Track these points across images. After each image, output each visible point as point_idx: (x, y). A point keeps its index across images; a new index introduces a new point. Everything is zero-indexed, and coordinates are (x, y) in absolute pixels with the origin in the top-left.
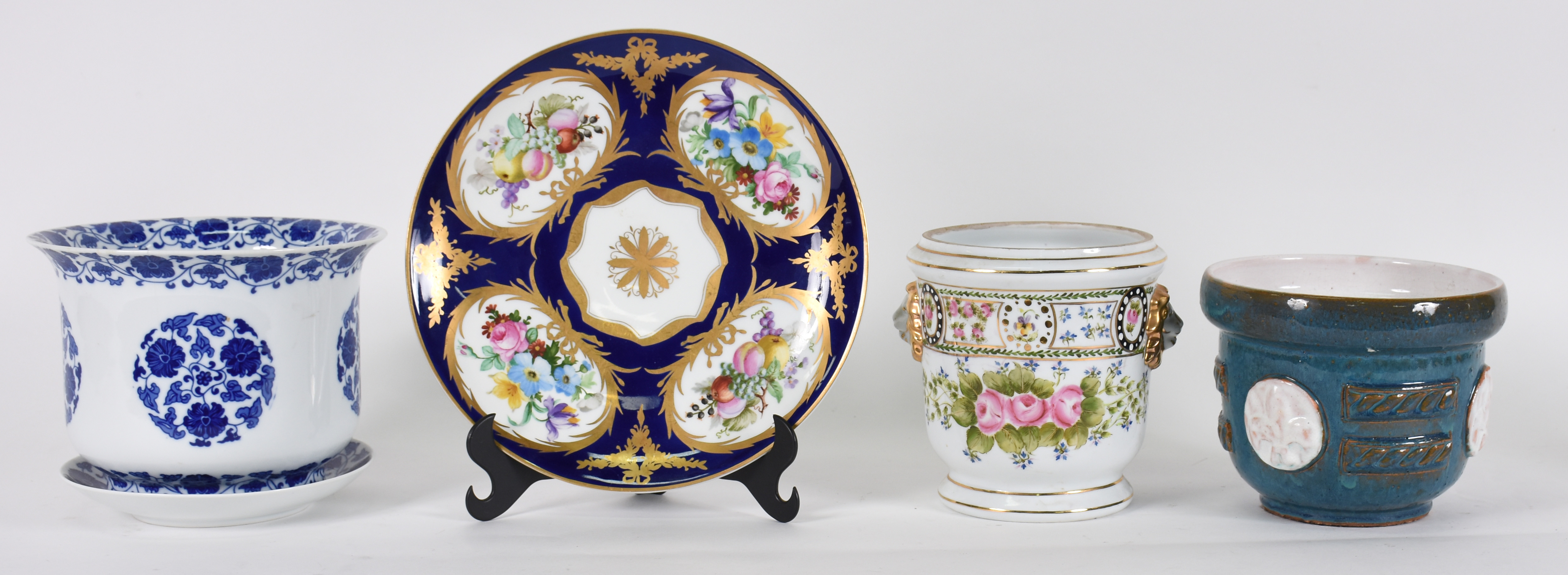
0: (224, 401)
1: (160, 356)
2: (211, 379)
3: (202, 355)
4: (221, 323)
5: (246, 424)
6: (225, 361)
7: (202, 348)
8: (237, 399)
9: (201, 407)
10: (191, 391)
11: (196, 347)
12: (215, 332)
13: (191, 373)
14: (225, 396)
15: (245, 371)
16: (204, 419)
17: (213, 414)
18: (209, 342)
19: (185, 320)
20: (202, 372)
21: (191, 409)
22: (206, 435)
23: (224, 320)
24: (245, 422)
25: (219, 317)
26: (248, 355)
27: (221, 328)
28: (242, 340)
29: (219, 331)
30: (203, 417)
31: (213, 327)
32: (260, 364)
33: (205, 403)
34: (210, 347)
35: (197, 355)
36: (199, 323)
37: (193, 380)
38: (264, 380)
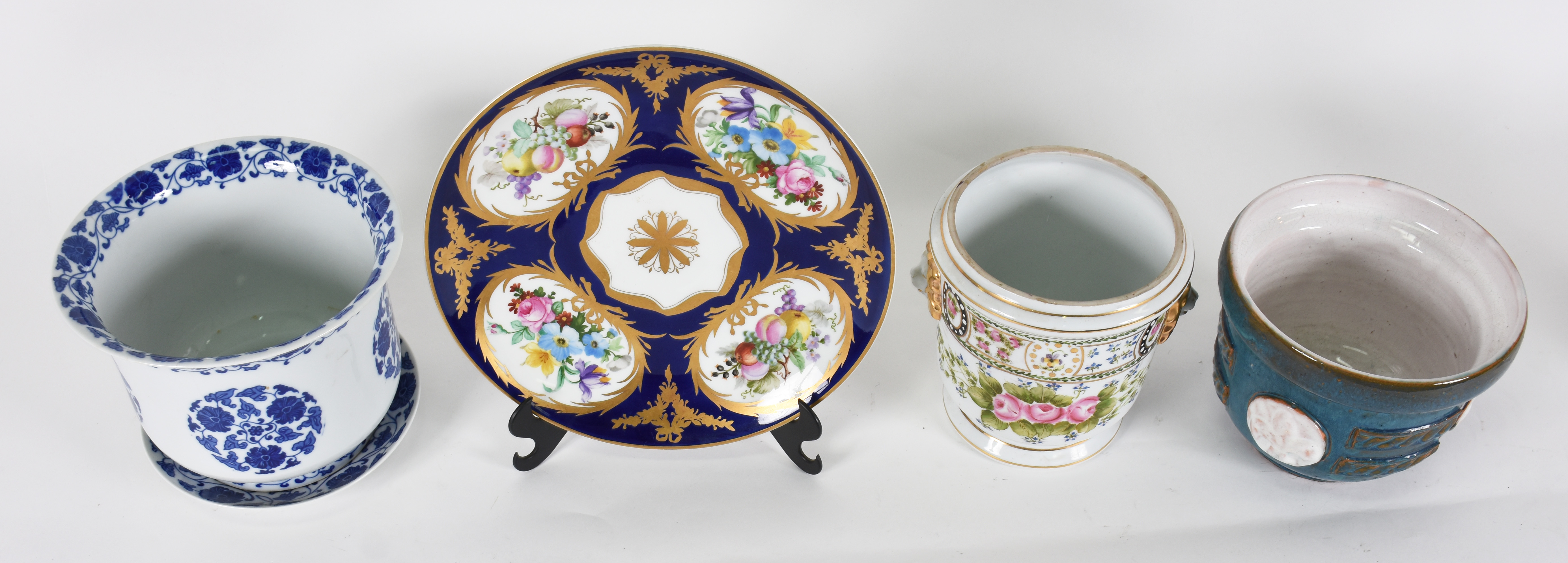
0: (278, 442)
1: (210, 418)
2: (263, 431)
3: (250, 416)
4: (262, 392)
5: (303, 452)
6: (273, 416)
7: (248, 411)
8: (290, 438)
9: (259, 450)
10: (247, 440)
11: (242, 411)
12: (256, 399)
13: (243, 428)
14: (279, 439)
15: (293, 418)
16: (263, 457)
17: (271, 453)
18: (254, 406)
19: (227, 394)
20: (253, 427)
21: (250, 452)
22: (268, 467)
23: (264, 389)
24: (301, 451)
25: (258, 388)
26: (292, 407)
27: (263, 395)
28: (285, 399)
29: (261, 398)
30: (262, 456)
31: (255, 396)
32: (306, 408)
33: (262, 447)
34: (256, 409)
35: (245, 416)
36: (240, 395)
37: (246, 433)
38: (312, 419)
